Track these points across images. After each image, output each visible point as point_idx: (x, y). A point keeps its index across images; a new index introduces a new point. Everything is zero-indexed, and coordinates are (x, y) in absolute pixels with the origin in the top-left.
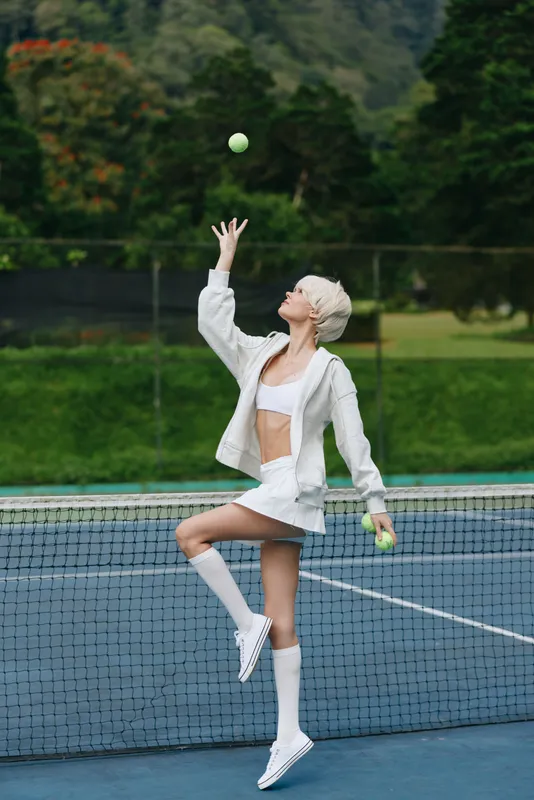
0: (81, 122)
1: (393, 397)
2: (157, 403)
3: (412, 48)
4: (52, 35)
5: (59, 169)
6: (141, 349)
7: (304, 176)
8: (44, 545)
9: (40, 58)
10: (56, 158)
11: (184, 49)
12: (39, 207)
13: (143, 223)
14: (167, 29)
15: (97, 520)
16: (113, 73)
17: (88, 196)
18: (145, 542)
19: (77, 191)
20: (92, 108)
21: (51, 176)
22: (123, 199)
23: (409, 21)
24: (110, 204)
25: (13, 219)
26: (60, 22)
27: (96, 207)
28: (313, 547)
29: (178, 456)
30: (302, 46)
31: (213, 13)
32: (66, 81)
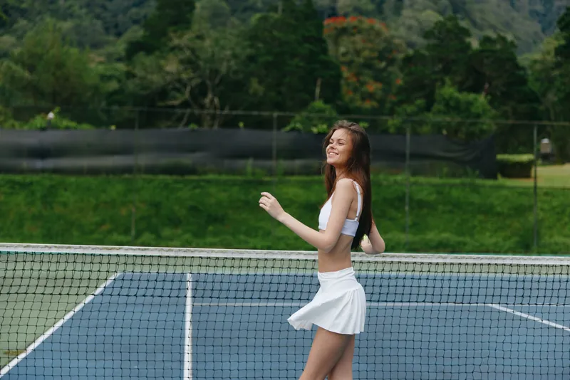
0: (361, 60)
1: (542, 209)
2: (407, 208)
3: (540, 22)
4: (346, 15)
5: (348, 85)
6: (399, 178)
7: (487, 86)
8: (381, 286)
9: (339, 26)
10: (347, 79)
11: (414, 23)
12: (339, 103)
13: (399, 109)
14: (406, 12)
15: (417, 271)
16: (378, 34)
17: (363, 99)
18: (449, 287)
19: (358, 97)
20: (366, 53)
21: (344, 89)
22: (381, 102)
23: (539, 7)
24: (375, 104)
25: (328, 107)
26: (350, 9)
27: (368, 105)
28: (566, 297)
29: (417, 238)
30: (478, 21)
31: (431, 4)
32: (353, 39)
